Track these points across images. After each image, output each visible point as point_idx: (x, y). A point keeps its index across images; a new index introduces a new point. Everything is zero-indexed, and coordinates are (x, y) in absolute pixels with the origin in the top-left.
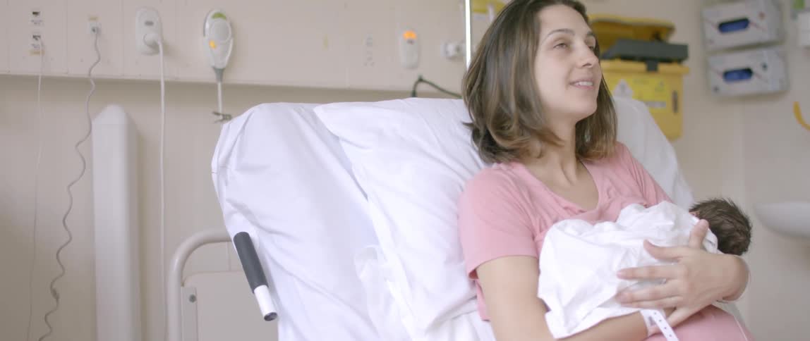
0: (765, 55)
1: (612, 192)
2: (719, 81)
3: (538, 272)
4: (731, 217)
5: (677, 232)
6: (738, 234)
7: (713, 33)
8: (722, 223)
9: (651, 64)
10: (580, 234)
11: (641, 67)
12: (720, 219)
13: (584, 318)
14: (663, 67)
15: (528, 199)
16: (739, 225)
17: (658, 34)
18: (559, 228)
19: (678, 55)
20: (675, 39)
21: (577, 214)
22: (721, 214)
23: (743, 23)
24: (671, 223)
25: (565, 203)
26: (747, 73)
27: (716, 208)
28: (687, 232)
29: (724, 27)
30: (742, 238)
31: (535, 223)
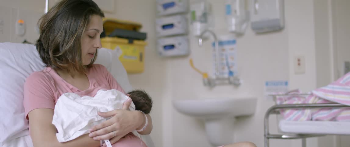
0: (180, 39)
1: (96, 85)
2: (161, 49)
3: (53, 113)
4: (144, 98)
5: (118, 101)
6: (146, 105)
7: (159, 29)
8: (141, 99)
9: (131, 40)
10: (75, 99)
11: (126, 41)
12: (140, 98)
13: (73, 135)
14: (136, 42)
15: (53, 85)
16: (147, 101)
17: (135, 28)
18: (66, 95)
19: (143, 37)
20: (142, 30)
21: (76, 92)
22: (140, 96)
23: (171, 26)
24: (114, 97)
25: (71, 87)
26: (172, 47)
27: (139, 93)
28: (122, 102)
29: (164, 27)
30: (148, 107)
31: (56, 96)
